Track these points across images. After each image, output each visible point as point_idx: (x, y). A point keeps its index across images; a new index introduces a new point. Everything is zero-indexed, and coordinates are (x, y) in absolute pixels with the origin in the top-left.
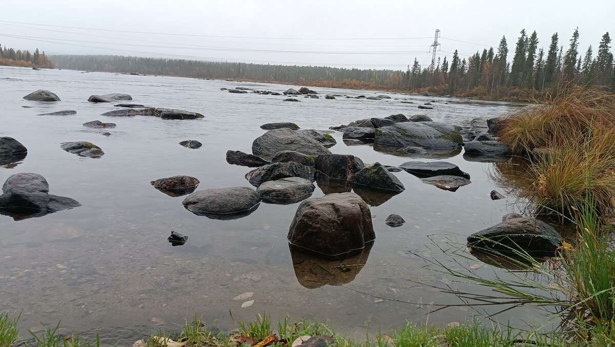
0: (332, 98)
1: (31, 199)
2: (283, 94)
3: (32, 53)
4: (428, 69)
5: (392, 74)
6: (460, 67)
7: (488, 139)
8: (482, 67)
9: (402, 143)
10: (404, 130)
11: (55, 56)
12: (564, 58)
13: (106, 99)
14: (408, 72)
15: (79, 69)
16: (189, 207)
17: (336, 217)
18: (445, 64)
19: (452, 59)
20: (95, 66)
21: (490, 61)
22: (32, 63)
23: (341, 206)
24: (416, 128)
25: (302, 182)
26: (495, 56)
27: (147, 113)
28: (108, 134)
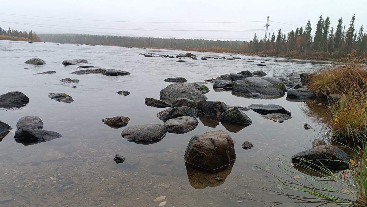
0: (205, 59)
1: (34, 133)
2: (176, 57)
3: (28, 33)
4: (263, 40)
5: (241, 43)
6: (282, 39)
7: (301, 88)
8: (296, 39)
9: (249, 90)
10: (250, 82)
11: (42, 34)
12: (346, 33)
13: (73, 63)
14: (251, 42)
15: (56, 42)
16: (125, 137)
17: (213, 147)
18: (273, 37)
19: (278, 34)
20: (65, 40)
21: (301, 35)
22: (28, 39)
23: (216, 140)
24: (258, 81)
25: (191, 119)
26: (303, 32)
27: (97, 72)
28: (75, 87)
